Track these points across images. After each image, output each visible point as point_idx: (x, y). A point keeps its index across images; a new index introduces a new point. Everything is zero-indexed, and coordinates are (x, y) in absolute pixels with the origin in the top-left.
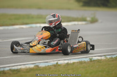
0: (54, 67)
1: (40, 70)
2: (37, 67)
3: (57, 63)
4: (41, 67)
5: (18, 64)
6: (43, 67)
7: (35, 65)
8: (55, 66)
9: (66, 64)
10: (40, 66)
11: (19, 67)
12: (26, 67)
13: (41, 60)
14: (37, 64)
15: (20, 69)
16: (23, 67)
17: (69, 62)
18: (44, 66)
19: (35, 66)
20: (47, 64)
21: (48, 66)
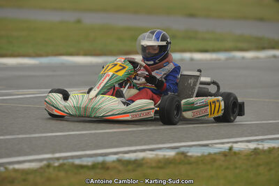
0: (223, 158)
1: (190, 163)
2: (182, 156)
3: (231, 149)
4: (191, 157)
5: (139, 148)
6: (198, 157)
7: (177, 150)
8: (225, 154)
9: (252, 152)
10: (189, 154)
11: (141, 155)
12: (157, 155)
13: (193, 141)
14: (182, 149)
15: (143, 159)
16: (149, 155)
17: (260, 147)
18: (199, 154)
19: (178, 154)
20: (206, 151)
21: (210, 154)
